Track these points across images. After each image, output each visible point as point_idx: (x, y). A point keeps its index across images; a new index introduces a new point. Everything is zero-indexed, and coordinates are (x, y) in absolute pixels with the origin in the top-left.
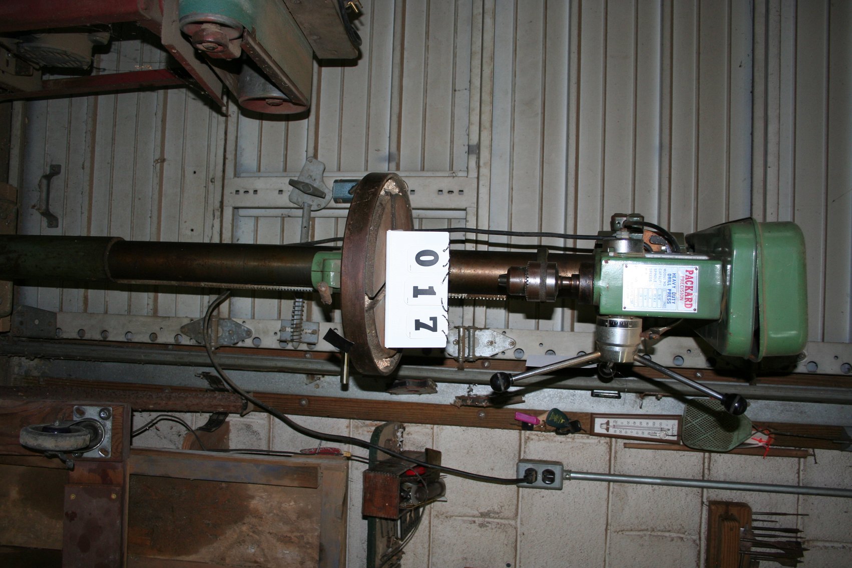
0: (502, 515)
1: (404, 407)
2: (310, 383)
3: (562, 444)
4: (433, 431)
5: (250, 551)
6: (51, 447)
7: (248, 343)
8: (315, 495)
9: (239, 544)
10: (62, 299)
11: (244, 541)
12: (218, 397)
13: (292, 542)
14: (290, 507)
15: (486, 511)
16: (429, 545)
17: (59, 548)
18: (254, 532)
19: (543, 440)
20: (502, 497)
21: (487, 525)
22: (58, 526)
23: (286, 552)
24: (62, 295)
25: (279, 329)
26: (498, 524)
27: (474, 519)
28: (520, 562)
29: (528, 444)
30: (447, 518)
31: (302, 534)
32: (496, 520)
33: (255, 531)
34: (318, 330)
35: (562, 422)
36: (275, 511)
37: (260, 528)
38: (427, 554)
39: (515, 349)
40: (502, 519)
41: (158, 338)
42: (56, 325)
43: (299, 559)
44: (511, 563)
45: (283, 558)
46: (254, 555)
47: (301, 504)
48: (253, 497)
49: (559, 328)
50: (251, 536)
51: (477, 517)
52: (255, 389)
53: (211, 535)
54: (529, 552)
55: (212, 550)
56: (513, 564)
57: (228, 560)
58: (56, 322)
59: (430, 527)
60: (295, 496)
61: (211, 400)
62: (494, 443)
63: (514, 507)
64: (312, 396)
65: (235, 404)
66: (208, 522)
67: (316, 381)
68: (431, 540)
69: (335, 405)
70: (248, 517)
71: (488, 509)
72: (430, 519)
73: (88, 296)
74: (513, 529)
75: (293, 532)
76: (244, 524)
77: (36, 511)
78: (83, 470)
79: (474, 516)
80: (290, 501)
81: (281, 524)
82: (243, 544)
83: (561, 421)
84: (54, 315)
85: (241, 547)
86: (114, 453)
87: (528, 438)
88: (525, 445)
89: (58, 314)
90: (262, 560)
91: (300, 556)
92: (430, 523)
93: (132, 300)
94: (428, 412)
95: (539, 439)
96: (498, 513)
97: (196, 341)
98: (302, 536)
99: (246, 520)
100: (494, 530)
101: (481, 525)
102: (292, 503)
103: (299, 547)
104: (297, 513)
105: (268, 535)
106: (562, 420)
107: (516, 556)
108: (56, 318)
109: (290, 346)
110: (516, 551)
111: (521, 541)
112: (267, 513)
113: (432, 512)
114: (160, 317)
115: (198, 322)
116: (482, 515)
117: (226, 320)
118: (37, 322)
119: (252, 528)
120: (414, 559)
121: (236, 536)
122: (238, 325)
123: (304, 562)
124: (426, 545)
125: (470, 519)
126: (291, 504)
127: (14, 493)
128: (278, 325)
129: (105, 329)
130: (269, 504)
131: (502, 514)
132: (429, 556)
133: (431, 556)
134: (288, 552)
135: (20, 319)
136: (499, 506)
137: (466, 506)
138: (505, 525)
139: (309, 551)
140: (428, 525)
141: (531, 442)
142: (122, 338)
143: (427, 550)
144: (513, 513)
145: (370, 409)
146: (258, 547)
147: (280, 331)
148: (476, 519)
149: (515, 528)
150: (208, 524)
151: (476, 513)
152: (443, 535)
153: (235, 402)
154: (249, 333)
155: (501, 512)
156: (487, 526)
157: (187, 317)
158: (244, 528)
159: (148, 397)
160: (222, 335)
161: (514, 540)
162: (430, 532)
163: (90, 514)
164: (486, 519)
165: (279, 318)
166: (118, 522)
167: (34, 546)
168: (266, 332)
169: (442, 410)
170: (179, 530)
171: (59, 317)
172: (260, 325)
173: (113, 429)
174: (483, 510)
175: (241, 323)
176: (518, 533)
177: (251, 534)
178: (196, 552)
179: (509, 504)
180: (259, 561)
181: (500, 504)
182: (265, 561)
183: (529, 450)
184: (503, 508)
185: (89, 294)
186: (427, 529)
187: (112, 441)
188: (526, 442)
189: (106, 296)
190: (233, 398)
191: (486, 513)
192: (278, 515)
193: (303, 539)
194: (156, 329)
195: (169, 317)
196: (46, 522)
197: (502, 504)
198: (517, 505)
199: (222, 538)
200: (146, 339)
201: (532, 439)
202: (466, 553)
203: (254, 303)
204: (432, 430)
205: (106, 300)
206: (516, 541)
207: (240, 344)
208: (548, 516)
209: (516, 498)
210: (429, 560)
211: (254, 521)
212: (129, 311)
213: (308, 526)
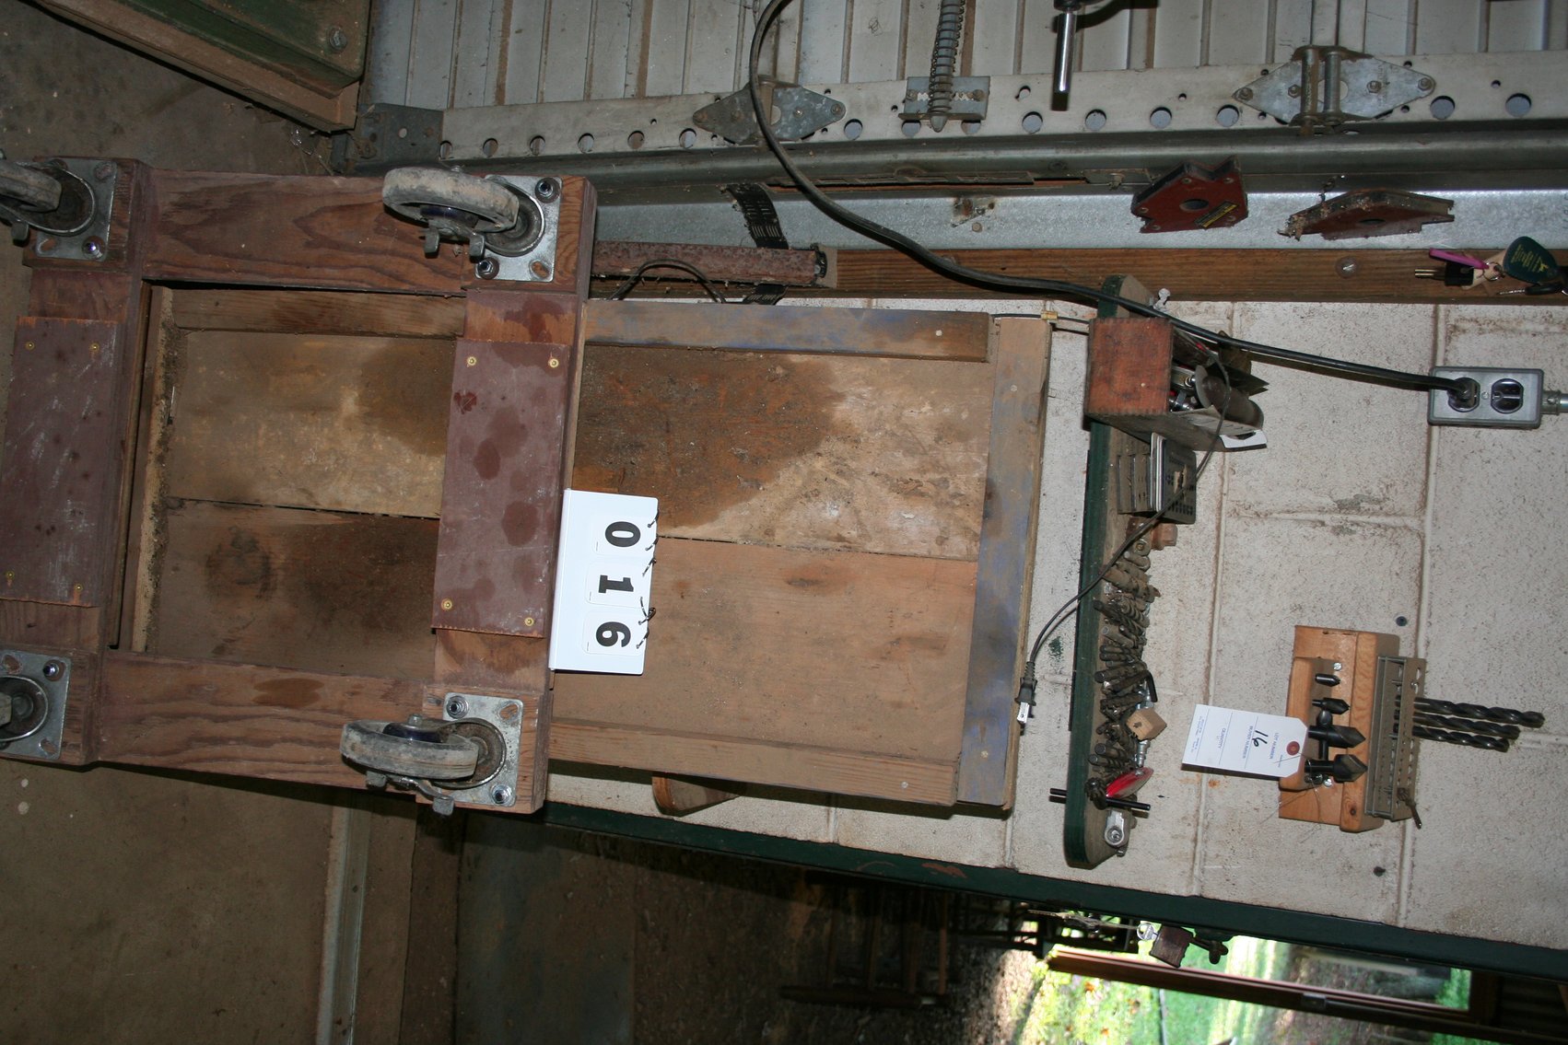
0: (1388, 506)
1: (1170, 261)
2: (963, 222)
3: (1537, 338)
4: (1232, 322)
5: (827, 515)
6: (445, 193)
7: (836, 132)
8: (977, 390)
9: (804, 500)
10: (453, 97)
11: (817, 493)
12: (764, 257)
13: (922, 495)
14: (921, 416)
15: (1351, 497)
16: (1216, 578)
17: (431, 515)
18: (839, 473)
19: (1492, 330)
20: (1390, 464)
21: (1353, 528)
22: (431, 468)
23: (907, 516)
24: (454, 89)
25: (902, 99)
26: (1379, 526)
27: (1320, 517)
28: (1430, 615)
29: (1453, 343)
30: (1258, 515)
31: (946, 475)
32: (1374, 519)
33: (842, 471)
34: (985, 92)
35: (1541, 269)
36: (888, 427)
37: (853, 465)
38: (1210, 599)
39: (1434, 97)
40: (1387, 515)
41: (646, 140)
42: (440, 136)
43: (936, 531)
44: (1408, 618)
45: (899, 529)
46: (837, 522)
47: (947, 410)
48: (840, 397)
49: (1538, 42)
50: (834, 482)
51: (1330, 512)
52: (841, 244)
53: (746, 481)
54: (1452, 591)
55: (747, 513)
56: (1412, 620)
57: (779, 536)
58: (441, 129)
59: (1218, 536)
60: (933, 392)
61: (749, 264)
62: (1373, 343)
63: (1419, 486)
64: (964, 250)
65: (798, 273)
66: (741, 451)
67: (975, 216)
68: (1220, 568)
69: (1015, 267)
70: (828, 440)
71: (1357, 492)
72: (1220, 519)
73: (504, 84)
74: (1415, 536)
75: (925, 472)
76: (819, 454)
77: (389, 438)
78: (494, 313)
79: (1321, 510)
80: (922, 404)
81: (899, 455)
82: (813, 499)
83: (1539, 266)
84: (438, 115)
85: (810, 505)
86: (561, 273)
87: (1455, 327)
88: (1447, 345)
89: (445, 115)
90: (854, 533)
91: (938, 524)
92: (1218, 528)
93: (594, 84)
94: (1221, 268)
95: (1480, 329)
96: (1379, 502)
97: (725, 139)
98: (946, 481)
99: (824, 447)
100: (1369, 542)
101: (1338, 530)
102: (927, 408)
103: (937, 505)
104: (937, 429)
105: (871, 481)
106: (1543, 266)
107: (1420, 599)
108: (441, 123)
109: (925, 131)
110: (1421, 587)
111: (1433, 566)
112: (870, 431)
113: (1224, 505)
114: (652, 98)
115: (732, 98)
116: (1342, 506)
117: (789, 90)
118: (403, 133)
119: (836, 463)
120: (1179, 612)
121: (799, 483)
122: (814, 97)
123: (947, 539)
124: (1208, 580)
125: (1313, 516)
126: (924, 410)
127: (349, 404)
128: (900, 91)
129: (538, 133)
130: (876, 411)
131: (1387, 502)
132: (1214, 603)
133: (1217, 605)
134: (912, 516)
135: (371, 129)
136: (1382, 486)
137: (1303, 487)
138: (1394, 528)
139: (960, 513)
140: (1214, 534)
141: (1462, 337)
142: (571, 149)
143: (1210, 590)
144: (1414, 501)
145: (1094, 270)
146: (846, 507)
147: (904, 102)
148: (1326, 518)
149: (1419, 535)
150: (742, 456)
151: (1327, 501)
152: (1249, 556)
153: (799, 270)
154: (837, 110)
155: (1386, 499)
156: (1352, 532)
157: (706, 93)
158: (819, 464)
159: (620, 254)
160: (780, 121)
161: (1417, 564)
162: (1217, 548)
163: (503, 398)
164: (1351, 518)
165: (902, 76)
166: (560, 417)
167: (382, 510)
168: (873, 108)
169: (1257, 263)
170: (679, 470)
171: (446, 119)
172: (862, 95)
173: (561, 223)
174: (1345, 495)
175: (821, 92)
176: (1427, 548)
177: (833, 476)
178: (713, 517)
179: (1406, 480)
180: (846, 535)
181: (1385, 480)
182: (860, 536)
183: (1455, 356)
184: (1392, 491)
185: (507, 81)
186: (1212, 544)
187: (557, 248)
188: (1448, 339)
189: (541, 82)
190: (796, 260)
191: (1352, 503)
192: (893, 434)
193: (948, 487)
194: (642, 122)
195: (671, 97)
196: (408, 461)
197: (1388, 481)
198: (1426, 483)
199: (768, 486)
200: (622, 145)
201: (1464, 331)
202: (1300, 595)
203: (848, 65)
204: (1228, 321)
205: (541, 89)
206: (1422, 565)
207: (818, 137)
208: (1500, 505)
209: (1424, 466)
210: (1213, 613)
211: (839, 447)
212: (588, 96)
213: (958, 459)
